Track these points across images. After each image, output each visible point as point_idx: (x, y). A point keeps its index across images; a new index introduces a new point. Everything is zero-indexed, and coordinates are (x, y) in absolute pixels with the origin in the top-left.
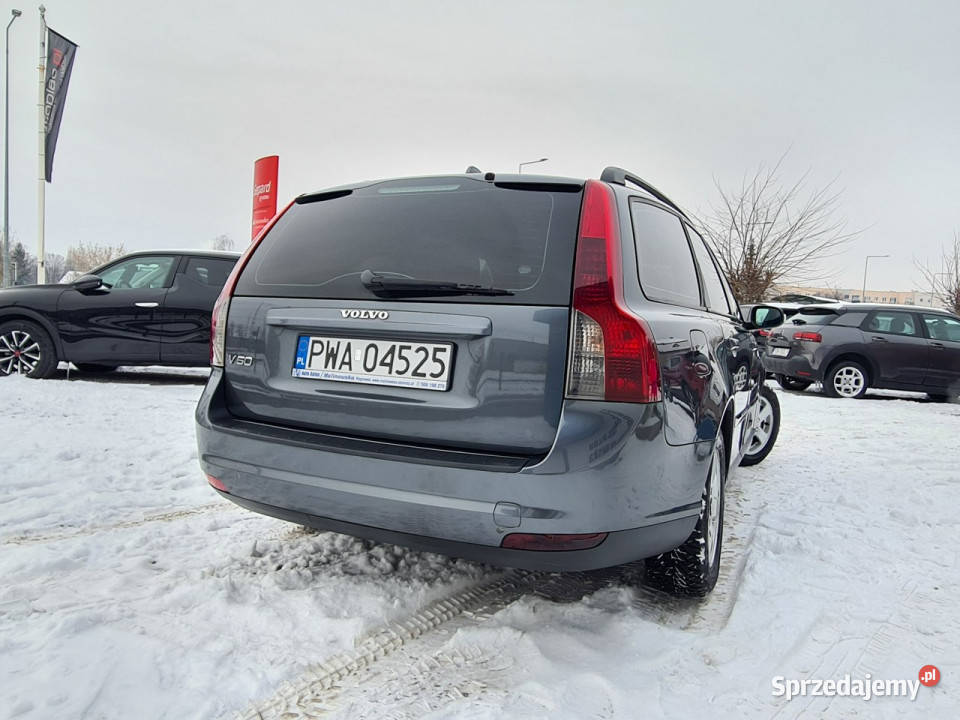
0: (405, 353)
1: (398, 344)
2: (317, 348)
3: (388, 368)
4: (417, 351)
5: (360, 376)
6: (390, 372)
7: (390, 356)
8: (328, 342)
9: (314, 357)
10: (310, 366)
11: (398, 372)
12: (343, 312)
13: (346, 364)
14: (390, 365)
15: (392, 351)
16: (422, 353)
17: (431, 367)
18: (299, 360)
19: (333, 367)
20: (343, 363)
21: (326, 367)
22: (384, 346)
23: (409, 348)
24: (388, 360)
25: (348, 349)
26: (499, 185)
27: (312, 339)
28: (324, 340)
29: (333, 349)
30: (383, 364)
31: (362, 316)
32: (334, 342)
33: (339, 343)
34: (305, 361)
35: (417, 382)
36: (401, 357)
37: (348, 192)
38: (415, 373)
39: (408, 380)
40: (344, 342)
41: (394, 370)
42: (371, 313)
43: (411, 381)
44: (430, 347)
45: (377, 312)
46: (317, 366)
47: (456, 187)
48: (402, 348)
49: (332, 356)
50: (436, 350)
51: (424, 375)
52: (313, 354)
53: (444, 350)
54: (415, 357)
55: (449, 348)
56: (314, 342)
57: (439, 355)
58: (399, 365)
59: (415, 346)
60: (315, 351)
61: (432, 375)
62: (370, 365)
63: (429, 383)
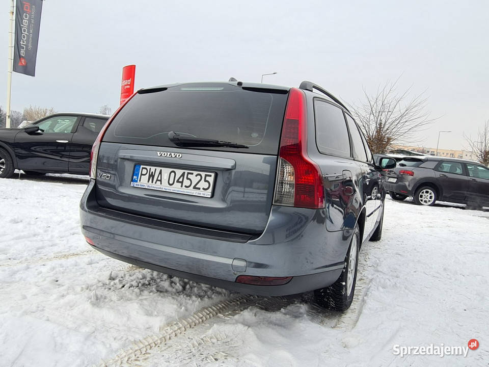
0: (190, 176)
1: (186, 172)
2: (144, 172)
3: (180, 184)
4: (196, 176)
5: (166, 188)
6: (182, 186)
7: (182, 178)
8: (150, 169)
9: (142, 176)
10: (140, 181)
11: (186, 186)
12: (158, 153)
13: (159, 180)
14: (182, 182)
15: (183, 175)
16: (199, 177)
17: (203, 184)
18: (135, 177)
19: (152, 182)
20: (157, 180)
21: (148, 182)
22: (179, 172)
23: (192, 174)
24: (181, 180)
25: (161, 173)
26: (244, 88)
27: (142, 166)
28: (148, 168)
29: (152, 172)
30: (178, 181)
31: (168, 156)
32: (153, 169)
33: (156, 169)
34: (137, 178)
35: (195, 192)
36: (188, 179)
37: (165, 89)
38: (195, 188)
39: (191, 191)
40: (158, 169)
41: (184, 185)
42: (173, 154)
43: (192, 191)
44: (203, 174)
45: (176, 154)
46: (144, 181)
47: (222, 89)
48: (188, 173)
49: (152, 176)
50: (206, 176)
51: (199, 189)
52: (142, 175)
53: (210, 176)
54: (195, 179)
55: (213, 175)
56: (143, 168)
57: (208, 178)
58: (186, 182)
59: (195, 173)
60: (143, 173)
61: (204, 189)
62: (171, 182)
63: (201, 193)
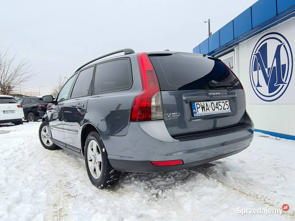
1: (218, 102)
2: (198, 106)
3: (218, 109)
4: (222, 103)
6: (219, 110)
7: (217, 105)
8: (201, 104)
10: (198, 112)
12: (209, 93)
13: (208, 109)
14: (218, 108)
16: (223, 103)
18: (194, 111)
19: (205, 111)
20: (207, 109)
21: (203, 111)
22: (215, 102)
23: (220, 102)
24: (217, 107)
25: (207, 105)
27: (196, 103)
28: (199, 103)
29: (203, 105)
30: (216, 108)
32: (202, 103)
34: (196, 111)
36: (220, 105)
38: (224, 109)
39: (223, 111)
40: (205, 103)
42: (216, 93)
48: (219, 102)
49: (203, 108)
50: (226, 102)
52: (198, 108)
53: (227, 102)
54: (222, 105)
55: (228, 101)
56: (197, 104)
58: (220, 107)
59: (221, 101)
60: (198, 107)
61: (227, 109)
62: (214, 109)
63: (227, 111)
